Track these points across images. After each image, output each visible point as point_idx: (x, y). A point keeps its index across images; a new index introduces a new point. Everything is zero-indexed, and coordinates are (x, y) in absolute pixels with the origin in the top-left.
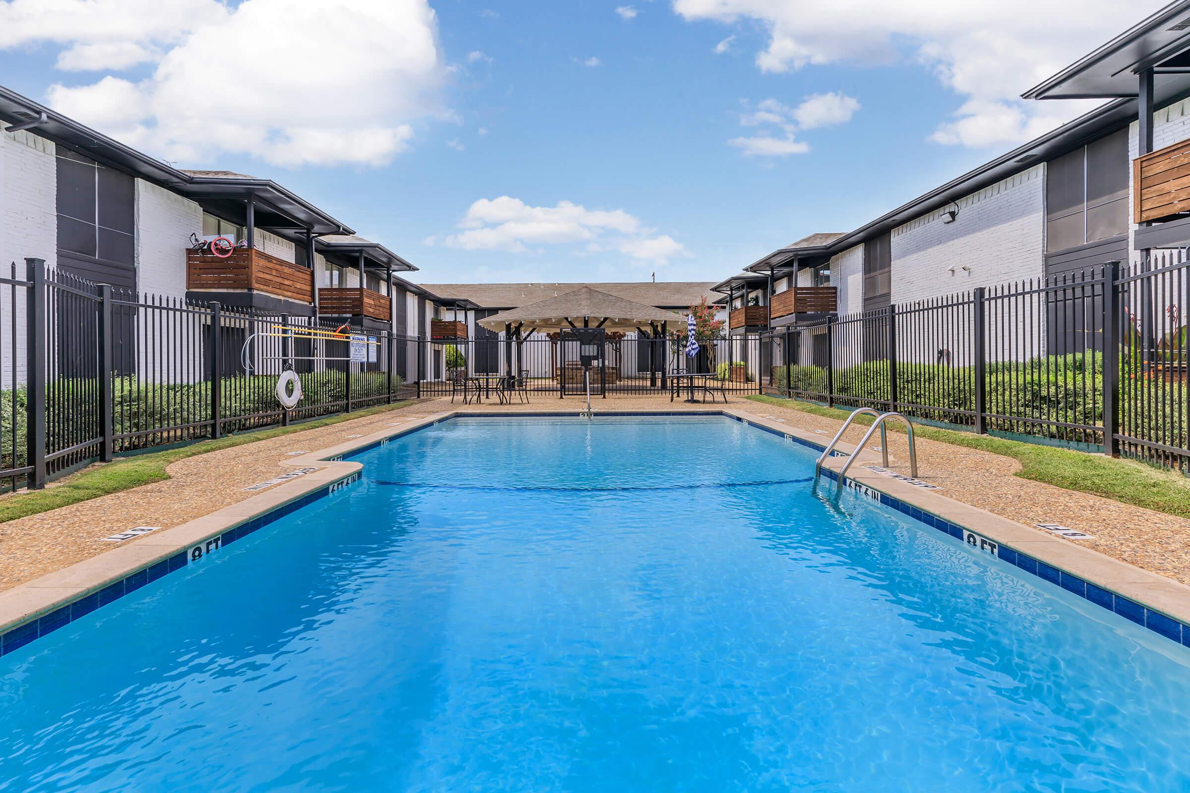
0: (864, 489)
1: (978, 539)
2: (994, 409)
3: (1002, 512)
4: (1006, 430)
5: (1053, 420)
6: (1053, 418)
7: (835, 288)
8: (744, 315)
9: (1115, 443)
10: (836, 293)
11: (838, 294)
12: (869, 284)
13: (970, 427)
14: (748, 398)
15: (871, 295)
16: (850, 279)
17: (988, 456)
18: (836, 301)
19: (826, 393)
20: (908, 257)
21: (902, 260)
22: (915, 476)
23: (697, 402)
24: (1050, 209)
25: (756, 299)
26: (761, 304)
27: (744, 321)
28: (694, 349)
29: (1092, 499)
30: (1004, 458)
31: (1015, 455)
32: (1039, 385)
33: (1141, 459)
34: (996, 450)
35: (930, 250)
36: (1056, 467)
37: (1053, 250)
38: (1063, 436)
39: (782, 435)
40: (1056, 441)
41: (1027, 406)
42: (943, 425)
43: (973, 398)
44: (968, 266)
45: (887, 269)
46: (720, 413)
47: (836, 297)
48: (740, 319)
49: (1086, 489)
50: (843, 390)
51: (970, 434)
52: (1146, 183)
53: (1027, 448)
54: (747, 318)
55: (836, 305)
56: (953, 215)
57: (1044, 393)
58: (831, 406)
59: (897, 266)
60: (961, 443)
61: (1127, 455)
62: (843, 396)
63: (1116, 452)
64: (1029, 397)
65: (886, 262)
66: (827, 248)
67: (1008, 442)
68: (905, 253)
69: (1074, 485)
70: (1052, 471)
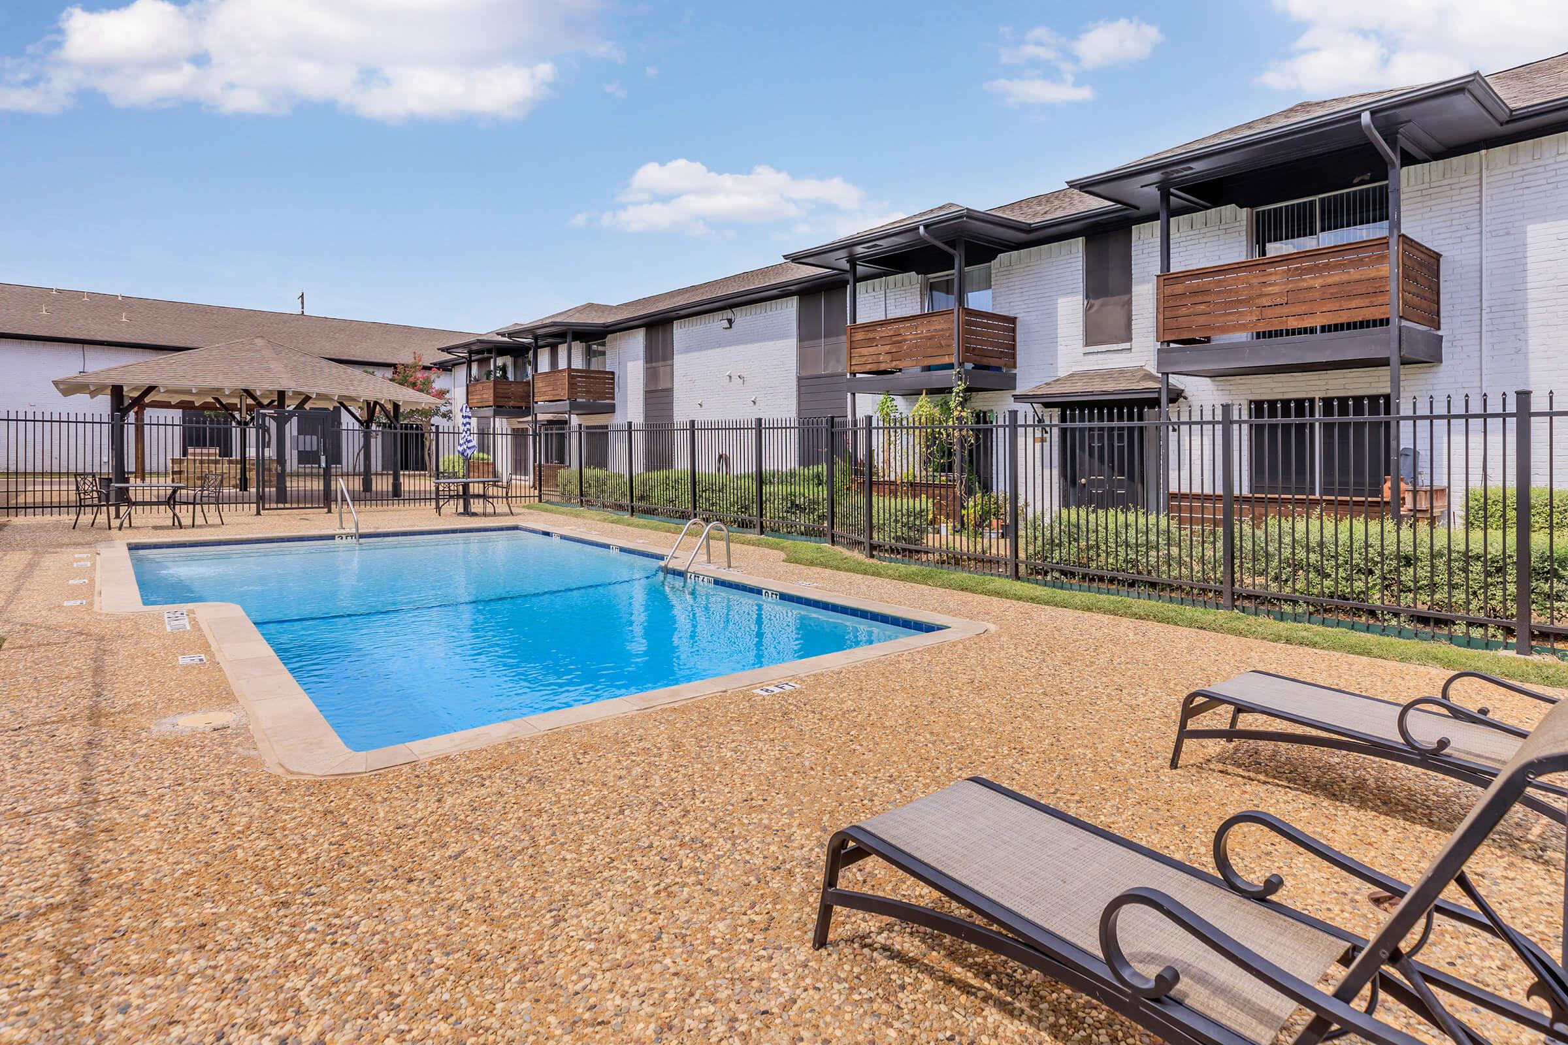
0: (701, 577)
1: (770, 593)
2: (768, 514)
3: (779, 579)
4: (775, 531)
5: (802, 522)
6: (803, 520)
7: (613, 373)
8: (492, 391)
9: (833, 535)
10: (613, 379)
11: (616, 380)
12: (652, 375)
13: (752, 530)
14: (528, 507)
15: (653, 388)
16: (630, 365)
17: (767, 551)
18: (613, 389)
19: (626, 501)
20: (690, 354)
21: (684, 355)
22: (729, 567)
23: (474, 514)
24: (802, 338)
25: (504, 369)
26: (510, 376)
27: (492, 399)
28: (469, 448)
29: (818, 569)
30: (776, 552)
31: (782, 549)
32: (795, 496)
33: (843, 545)
34: (770, 546)
35: (710, 352)
36: (804, 554)
37: (804, 374)
38: (809, 533)
39: (607, 546)
40: (804, 537)
41: (788, 512)
42: (733, 529)
43: (755, 506)
44: (743, 374)
45: (669, 362)
46: (515, 528)
47: (613, 384)
48: (485, 396)
49: (817, 565)
50: (642, 498)
51: (753, 536)
52: (854, 345)
53: (788, 543)
54: (496, 396)
55: (613, 393)
56: (730, 321)
57: (798, 502)
58: (632, 515)
59: (679, 360)
60: (749, 543)
61: (839, 544)
62: (642, 504)
63: (833, 543)
64: (789, 505)
65: (668, 355)
66: (605, 326)
67: (777, 540)
68: (688, 350)
69: (812, 563)
70: (801, 556)
